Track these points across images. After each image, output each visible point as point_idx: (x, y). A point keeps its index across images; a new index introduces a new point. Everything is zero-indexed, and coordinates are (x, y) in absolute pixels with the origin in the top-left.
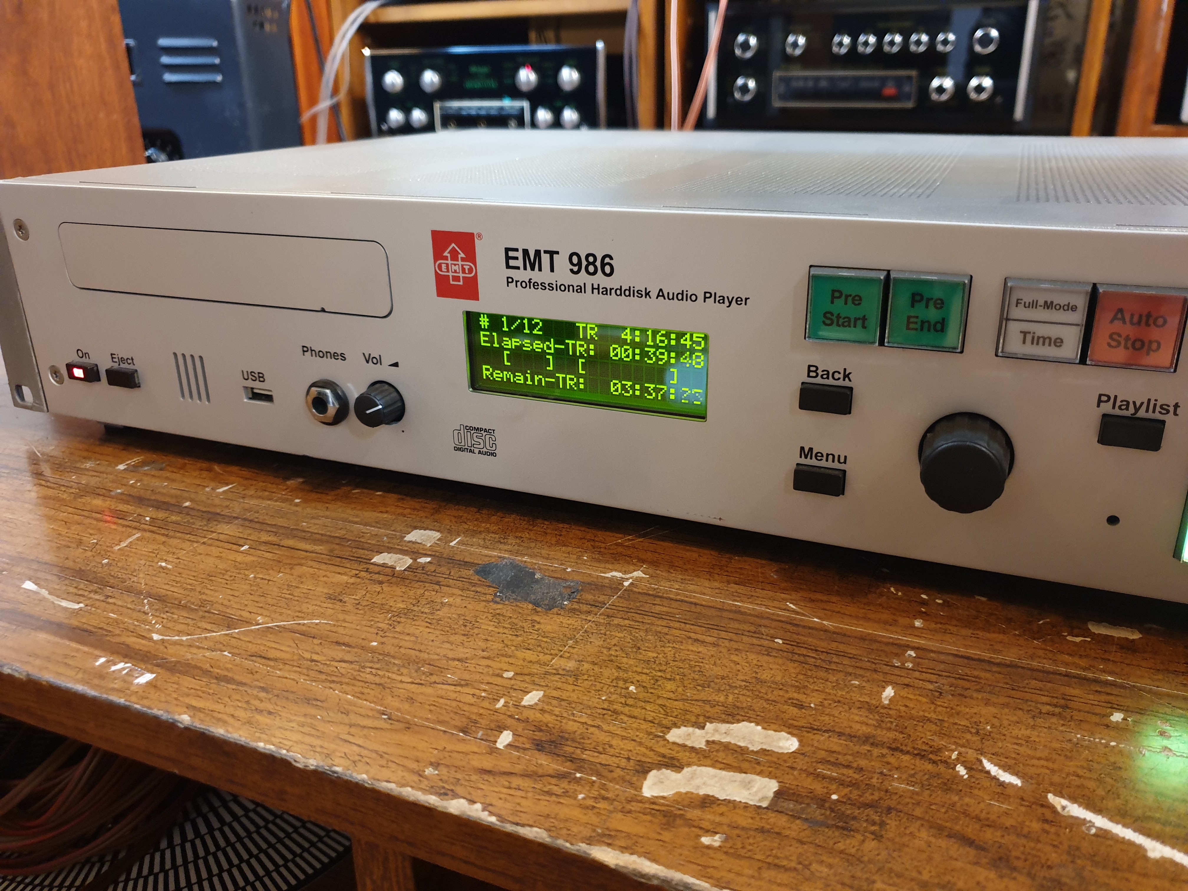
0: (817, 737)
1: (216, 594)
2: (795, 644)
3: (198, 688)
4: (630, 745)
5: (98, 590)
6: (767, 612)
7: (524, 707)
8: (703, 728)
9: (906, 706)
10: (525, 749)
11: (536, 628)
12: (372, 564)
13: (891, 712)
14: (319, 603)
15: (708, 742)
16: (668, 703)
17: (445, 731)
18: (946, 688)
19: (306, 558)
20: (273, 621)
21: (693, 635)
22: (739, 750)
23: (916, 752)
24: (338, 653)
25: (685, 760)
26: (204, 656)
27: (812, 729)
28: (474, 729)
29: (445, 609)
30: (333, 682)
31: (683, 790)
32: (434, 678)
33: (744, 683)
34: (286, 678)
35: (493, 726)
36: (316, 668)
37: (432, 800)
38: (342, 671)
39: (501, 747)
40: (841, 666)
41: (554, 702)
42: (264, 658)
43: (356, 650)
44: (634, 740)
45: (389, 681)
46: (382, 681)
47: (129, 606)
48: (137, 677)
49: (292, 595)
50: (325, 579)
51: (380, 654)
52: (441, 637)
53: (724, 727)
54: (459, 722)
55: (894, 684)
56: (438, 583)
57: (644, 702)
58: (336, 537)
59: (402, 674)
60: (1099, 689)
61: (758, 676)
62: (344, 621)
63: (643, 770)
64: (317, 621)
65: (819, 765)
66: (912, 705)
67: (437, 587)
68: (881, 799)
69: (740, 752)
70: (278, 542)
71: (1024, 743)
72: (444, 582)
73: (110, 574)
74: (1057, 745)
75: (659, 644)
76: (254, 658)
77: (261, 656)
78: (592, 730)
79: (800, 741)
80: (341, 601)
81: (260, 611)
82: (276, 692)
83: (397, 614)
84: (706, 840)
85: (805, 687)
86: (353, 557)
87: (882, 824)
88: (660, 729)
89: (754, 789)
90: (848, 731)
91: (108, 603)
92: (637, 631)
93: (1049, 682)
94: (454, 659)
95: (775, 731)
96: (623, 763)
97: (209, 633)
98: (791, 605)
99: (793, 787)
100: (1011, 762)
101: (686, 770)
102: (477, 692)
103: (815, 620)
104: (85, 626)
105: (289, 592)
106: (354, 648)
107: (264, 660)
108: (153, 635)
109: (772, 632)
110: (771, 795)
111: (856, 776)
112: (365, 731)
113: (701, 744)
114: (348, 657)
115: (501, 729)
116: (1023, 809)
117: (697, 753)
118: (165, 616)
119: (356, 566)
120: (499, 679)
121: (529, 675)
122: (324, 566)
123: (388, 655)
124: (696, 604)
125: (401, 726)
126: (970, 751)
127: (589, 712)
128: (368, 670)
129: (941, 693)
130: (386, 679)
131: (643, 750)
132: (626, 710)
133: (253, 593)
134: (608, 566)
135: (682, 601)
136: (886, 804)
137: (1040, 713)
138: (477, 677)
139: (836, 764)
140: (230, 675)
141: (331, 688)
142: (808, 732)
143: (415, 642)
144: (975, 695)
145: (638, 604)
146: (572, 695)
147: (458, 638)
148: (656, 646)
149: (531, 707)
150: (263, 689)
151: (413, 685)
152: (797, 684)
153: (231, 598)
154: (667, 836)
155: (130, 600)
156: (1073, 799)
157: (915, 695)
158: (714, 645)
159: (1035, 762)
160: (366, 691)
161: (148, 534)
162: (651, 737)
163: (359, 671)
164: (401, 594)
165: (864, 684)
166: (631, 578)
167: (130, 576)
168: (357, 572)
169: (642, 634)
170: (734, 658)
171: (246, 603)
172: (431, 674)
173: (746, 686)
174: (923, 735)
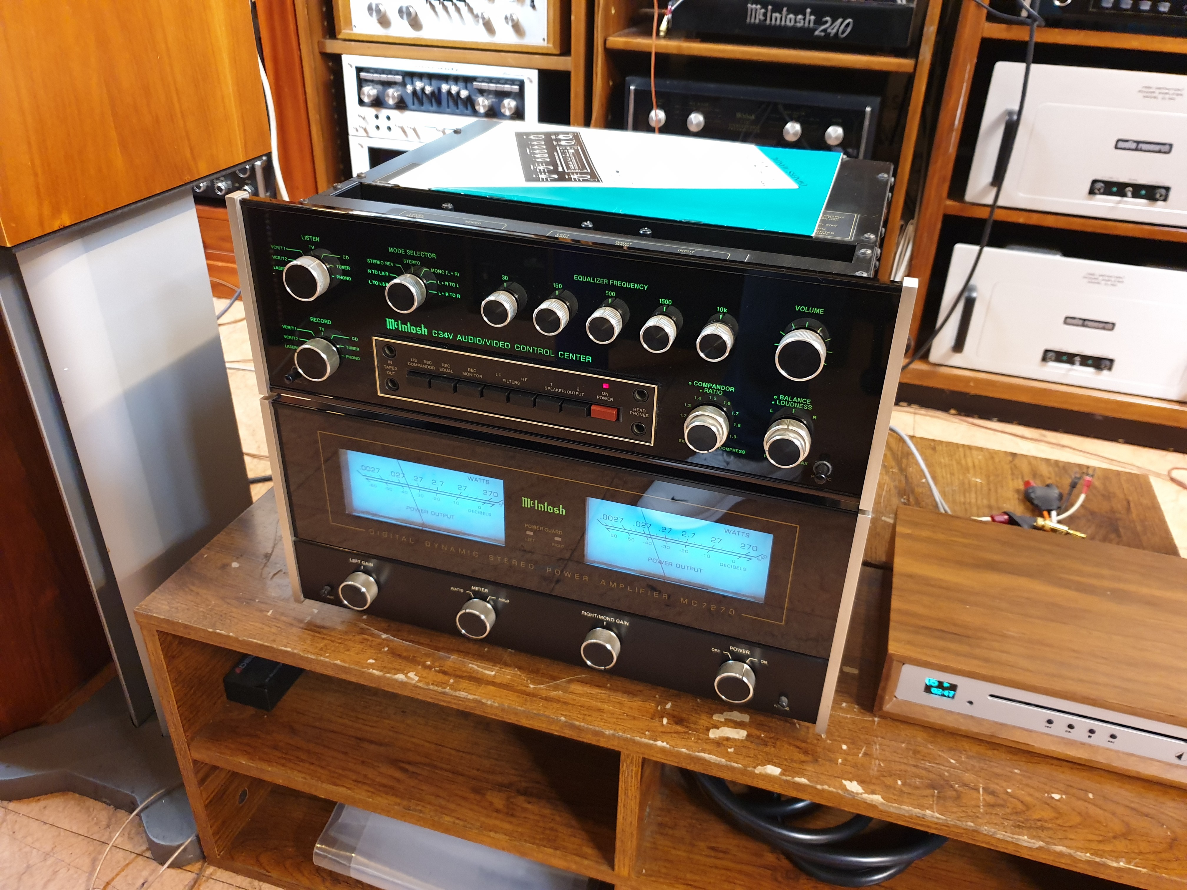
3: (560, 707)
4: (702, 721)
5: (494, 665)
7: (667, 709)
8: (723, 714)
10: (672, 724)
16: (711, 706)
20: (568, 677)
24: (598, 690)
25: (719, 726)
26: (554, 694)
27: (755, 713)
28: (654, 718)
30: (602, 702)
31: (721, 735)
32: (634, 700)
34: (586, 702)
35: (660, 716)
36: (594, 697)
37: (651, 742)
38: (603, 698)
39: (665, 724)
41: (676, 707)
42: (574, 694)
51: (613, 690)
53: (729, 713)
54: (649, 716)
57: (703, 706)
59: (623, 698)
63: (708, 730)
64: (584, 677)
65: (757, 725)
69: (734, 721)
73: (493, 657)
76: (571, 694)
79: (751, 717)
81: (561, 673)
82: (587, 708)
84: (729, 750)
87: (775, 743)
88: (710, 715)
89: (740, 734)
91: (503, 671)
94: (638, 692)
95: (744, 714)
96: (702, 727)
97: (549, 684)
99: (751, 732)
101: (720, 729)
102: (651, 704)
104: (503, 682)
106: (602, 688)
108: (530, 685)
110: (745, 735)
111: (768, 728)
112: (622, 720)
113: (723, 720)
114: (602, 692)
115: (662, 717)
117: (723, 723)
118: (528, 677)
120: (655, 699)
121: (665, 697)
127: (687, 710)
131: (707, 722)
132: (698, 709)
138: (648, 698)
139: (762, 725)
142: (753, 714)
143: (622, 685)
146: (680, 704)
147: (635, 682)
150: (581, 706)
151: (629, 703)
153: (547, 667)
154: (719, 749)
155: (510, 670)
160: (615, 705)
162: (708, 718)
163: (609, 698)
167: (502, 658)
171: (554, 669)
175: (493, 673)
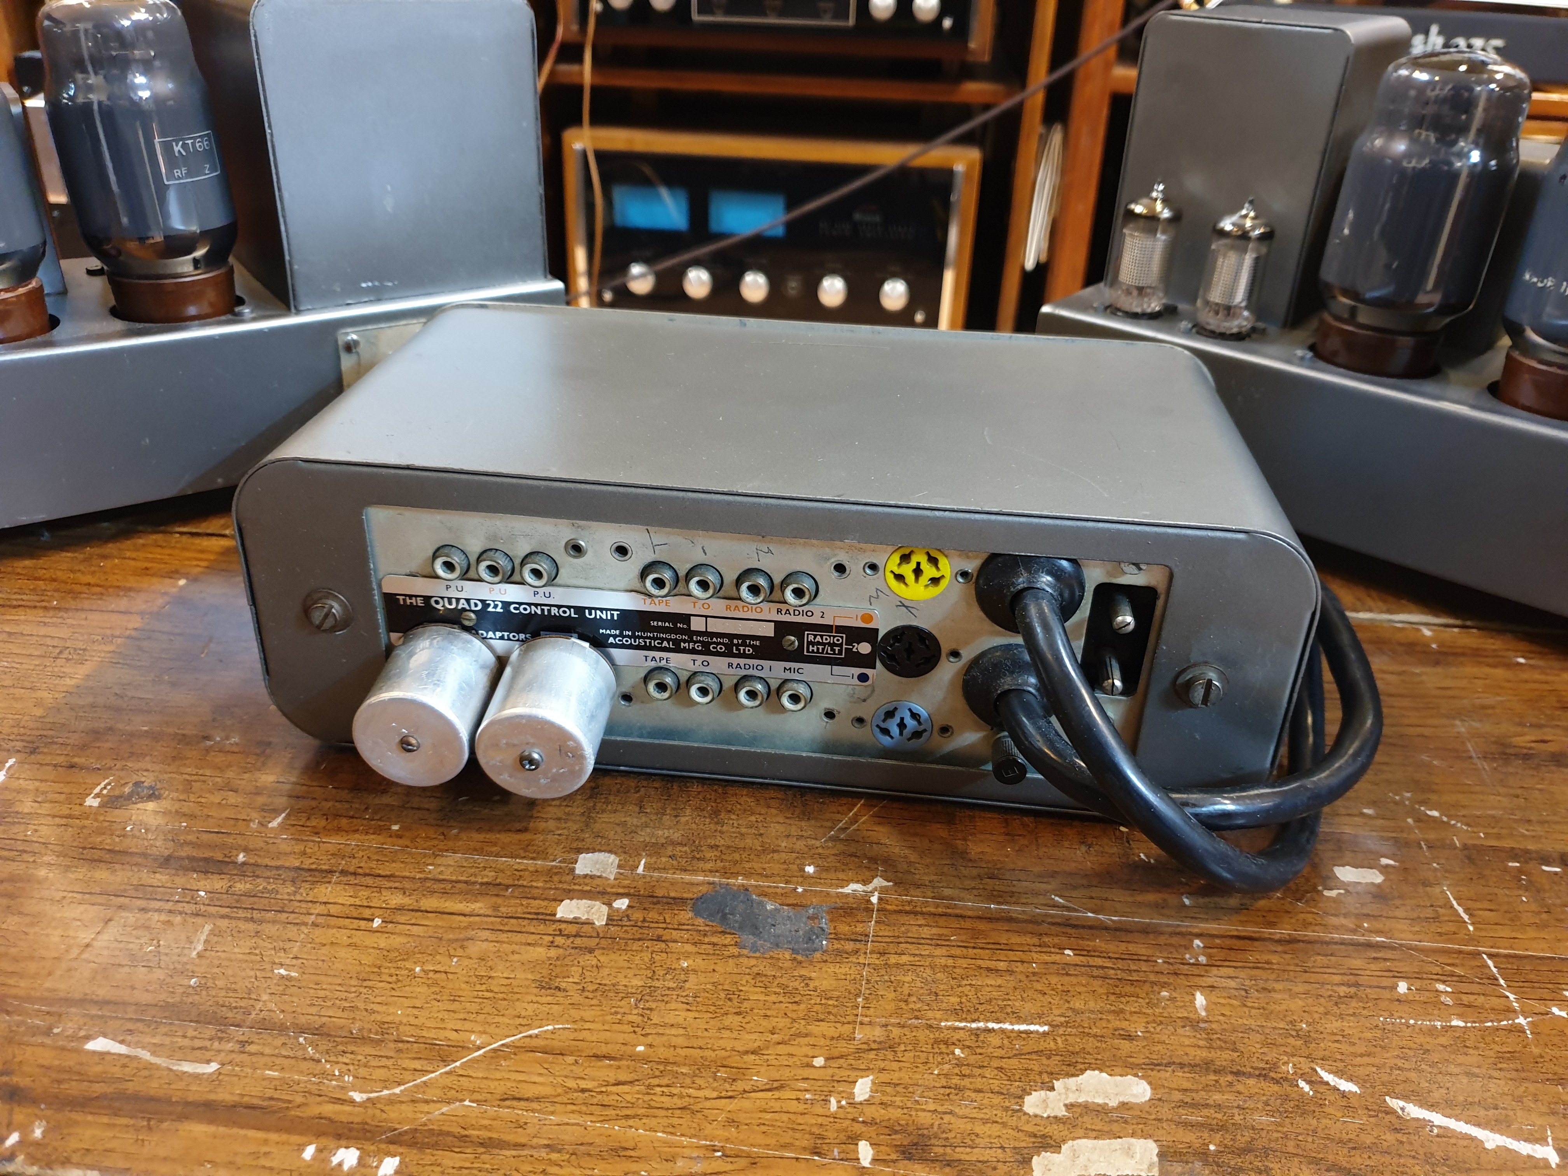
0: (1163, 1074)
1: (391, 1010)
2: (1085, 953)
3: (468, 1165)
4: (996, 1129)
5: (219, 1034)
6: (1038, 914)
7: (861, 1103)
8: (1052, 1089)
9: (1223, 1015)
10: (894, 1161)
11: (811, 987)
12: (560, 921)
13: (1214, 1026)
14: (535, 999)
15: (1066, 1105)
16: (1003, 1063)
17: (797, 1159)
18: (1247, 982)
19: (470, 926)
20: (494, 1038)
21: (980, 962)
22: (1099, 1109)
23: (1257, 1073)
24: (605, 1072)
25: (1057, 1136)
26: (443, 1114)
27: (1155, 1065)
28: (825, 1147)
29: (692, 978)
30: (627, 1117)
32: (740, 1086)
33: (1063, 1019)
34: (568, 1124)
35: (842, 1137)
36: (595, 1101)
38: (628, 1098)
39: (868, 1165)
40: (1142, 974)
41: (889, 1089)
42: (520, 1099)
43: (624, 1063)
44: (997, 1122)
45: (692, 1101)
46: (685, 1102)
47: (284, 1053)
48: (377, 1167)
49: (491, 991)
50: (516, 957)
51: (658, 1063)
52: (712, 1022)
53: (1072, 1081)
54: (806, 1141)
55: (1201, 988)
56: (659, 939)
57: (980, 1067)
58: (487, 884)
59: (700, 1088)
60: (1375, 955)
61: (1071, 1006)
62: (582, 1019)
63: (1025, 1159)
64: (550, 1028)
65: (1180, 1110)
66: (1228, 1013)
67: (663, 945)
68: (1253, 1139)
69: (1100, 1111)
70: (415, 906)
71: (1340, 1038)
72: (667, 934)
73: (217, 1003)
74: (1368, 1035)
75: (953, 982)
76: (508, 1103)
77: (515, 1099)
78: (947, 1118)
79: (1150, 1083)
80: (558, 988)
81: (468, 1026)
82: (570, 1148)
83: (639, 997)
85: (1122, 1011)
86: (529, 913)
87: (1267, 1170)
88: (1013, 1101)
89: (1138, 1155)
90: (1185, 1059)
91: (251, 1054)
92: (922, 969)
93: (1332, 955)
94: (746, 1052)
95: (1121, 1075)
96: (999, 1153)
97: (424, 1075)
98: (1057, 898)
99: (1171, 1144)
100: (1340, 1065)
101: (1064, 1147)
102: (800, 1095)
103: (1090, 914)
104: (246, 1099)
105: (484, 987)
106: (621, 1059)
107: (522, 1104)
108: (351, 1094)
109: (1056, 940)
110: (1156, 1159)
111: (1219, 1116)
113: (1062, 1112)
114: (623, 1077)
115: (854, 1140)
116: (1371, 1119)
117: (1064, 1123)
118: (347, 1061)
119: (542, 928)
120: (812, 1070)
121: (841, 1057)
122: (503, 937)
123: (666, 1062)
124: (962, 917)
125: (742, 1163)
126: (1301, 1059)
127: (931, 1094)
128: (658, 1089)
129: (1246, 991)
130: (687, 1099)
131: (1010, 1131)
132: (966, 1082)
133: (438, 997)
134: (841, 875)
135: (945, 915)
136: (1259, 1144)
137: (1340, 997)
138: (786, 1073)
139: (1194, 1105)
140: (494, 1135)
141: (631, 1127)
142: (1152, 1070)
143: (688, 1036)
144: (1279, 986)
145: (903, 929)
146: (902, 1074)
147: (732, 1020)
148: (952, 988)
149: (868, 1102)
150: (550, 1148)
151: (723, 1101)
152: (1113, 1008)
153: (415, 1012)
155: (278, 1042)
156: (1405, 1098)
157: (1224, 998)
158: (1011, 972)
159: (1359, 1060)
160: (675, 1121)
161: (223, 923)
162: (1010, 1113)
163: (648, 1094)
164: (626, 965)
165: (1174, 995)
166: (875, 889)
167: (252, 1002)
168: (551, 938)
169: (929, 971)
170: (1038, 986)
171: (440, 1015)
172: (734, 1080)
173: (1067, 1022)
174: (1254, 1050)
175: (214, 1067)
